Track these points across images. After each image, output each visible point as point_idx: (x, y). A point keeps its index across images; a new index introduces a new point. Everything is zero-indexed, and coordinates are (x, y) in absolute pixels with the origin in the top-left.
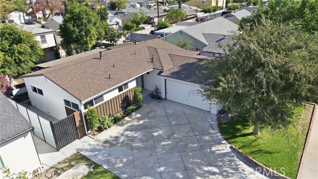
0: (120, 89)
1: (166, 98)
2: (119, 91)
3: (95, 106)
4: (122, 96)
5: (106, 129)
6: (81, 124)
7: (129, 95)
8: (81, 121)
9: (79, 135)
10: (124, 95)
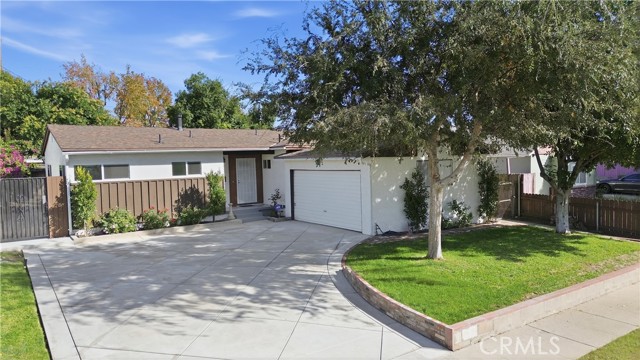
0: (178, 169)
1: (293, 218)
2: (175, 173)
3: (104, 180)
4: (182, 185)
5: (112, 231)
6: (61, 205)
7: (201, 190)
8: (62, 199)
9: (52, 228)
10: (188, 186)
